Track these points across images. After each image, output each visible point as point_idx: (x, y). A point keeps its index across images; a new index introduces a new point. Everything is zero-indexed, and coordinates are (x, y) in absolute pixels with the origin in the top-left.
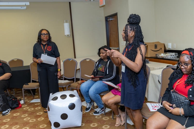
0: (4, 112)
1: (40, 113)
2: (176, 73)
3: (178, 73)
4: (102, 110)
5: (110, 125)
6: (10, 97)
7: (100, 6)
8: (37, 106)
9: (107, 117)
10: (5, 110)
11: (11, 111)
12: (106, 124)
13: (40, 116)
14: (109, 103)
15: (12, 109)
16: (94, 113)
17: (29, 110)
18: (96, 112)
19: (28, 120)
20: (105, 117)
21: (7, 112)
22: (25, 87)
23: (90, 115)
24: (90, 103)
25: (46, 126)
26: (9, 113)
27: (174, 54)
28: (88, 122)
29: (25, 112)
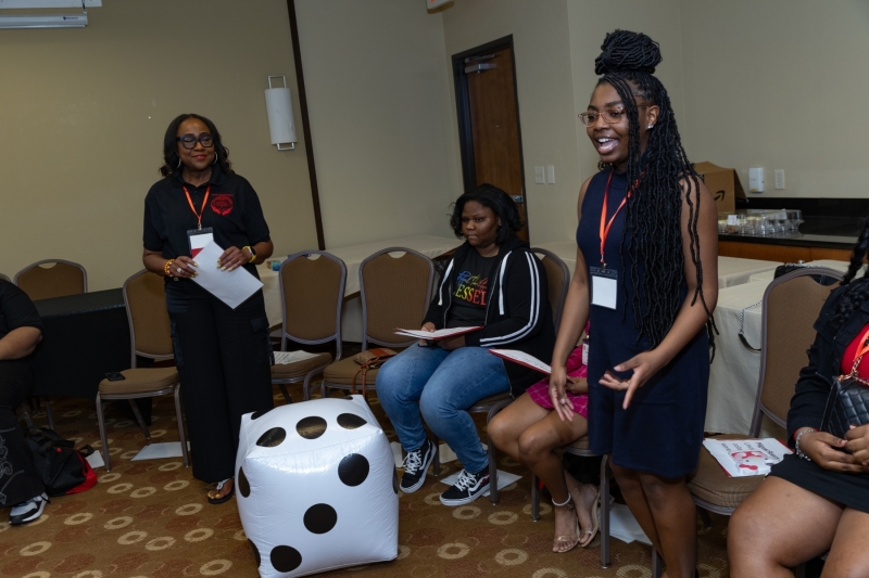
0: (17, 512)
1: (192, 509)
2: (847, 300)
3: (861, 297)
4: (481, 481)
5: (525, 547)
6: (39, 439)
7: (431, 6)
8: (171, 476)
9: (507, 513)
10: (24, 503)
11: (48, 502)
12: (510, 544)
13: (191, 522)
14: (529, 449)
15: (54, 493)
16: (446, 496)
17: (135, 495)
18: (453, 493)
19: (138, 540)
20: (500, 514)
21: (33, 511)
22: (109, 388)
23: (425, 504)
24: (423, 451)
25: (227, 564)
26: (43, 513)
27: (782, 214)
28: (425, 537)
29: (118, 505)
